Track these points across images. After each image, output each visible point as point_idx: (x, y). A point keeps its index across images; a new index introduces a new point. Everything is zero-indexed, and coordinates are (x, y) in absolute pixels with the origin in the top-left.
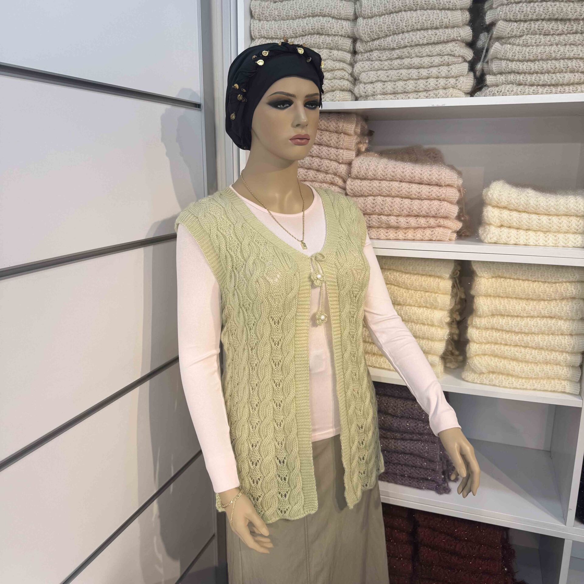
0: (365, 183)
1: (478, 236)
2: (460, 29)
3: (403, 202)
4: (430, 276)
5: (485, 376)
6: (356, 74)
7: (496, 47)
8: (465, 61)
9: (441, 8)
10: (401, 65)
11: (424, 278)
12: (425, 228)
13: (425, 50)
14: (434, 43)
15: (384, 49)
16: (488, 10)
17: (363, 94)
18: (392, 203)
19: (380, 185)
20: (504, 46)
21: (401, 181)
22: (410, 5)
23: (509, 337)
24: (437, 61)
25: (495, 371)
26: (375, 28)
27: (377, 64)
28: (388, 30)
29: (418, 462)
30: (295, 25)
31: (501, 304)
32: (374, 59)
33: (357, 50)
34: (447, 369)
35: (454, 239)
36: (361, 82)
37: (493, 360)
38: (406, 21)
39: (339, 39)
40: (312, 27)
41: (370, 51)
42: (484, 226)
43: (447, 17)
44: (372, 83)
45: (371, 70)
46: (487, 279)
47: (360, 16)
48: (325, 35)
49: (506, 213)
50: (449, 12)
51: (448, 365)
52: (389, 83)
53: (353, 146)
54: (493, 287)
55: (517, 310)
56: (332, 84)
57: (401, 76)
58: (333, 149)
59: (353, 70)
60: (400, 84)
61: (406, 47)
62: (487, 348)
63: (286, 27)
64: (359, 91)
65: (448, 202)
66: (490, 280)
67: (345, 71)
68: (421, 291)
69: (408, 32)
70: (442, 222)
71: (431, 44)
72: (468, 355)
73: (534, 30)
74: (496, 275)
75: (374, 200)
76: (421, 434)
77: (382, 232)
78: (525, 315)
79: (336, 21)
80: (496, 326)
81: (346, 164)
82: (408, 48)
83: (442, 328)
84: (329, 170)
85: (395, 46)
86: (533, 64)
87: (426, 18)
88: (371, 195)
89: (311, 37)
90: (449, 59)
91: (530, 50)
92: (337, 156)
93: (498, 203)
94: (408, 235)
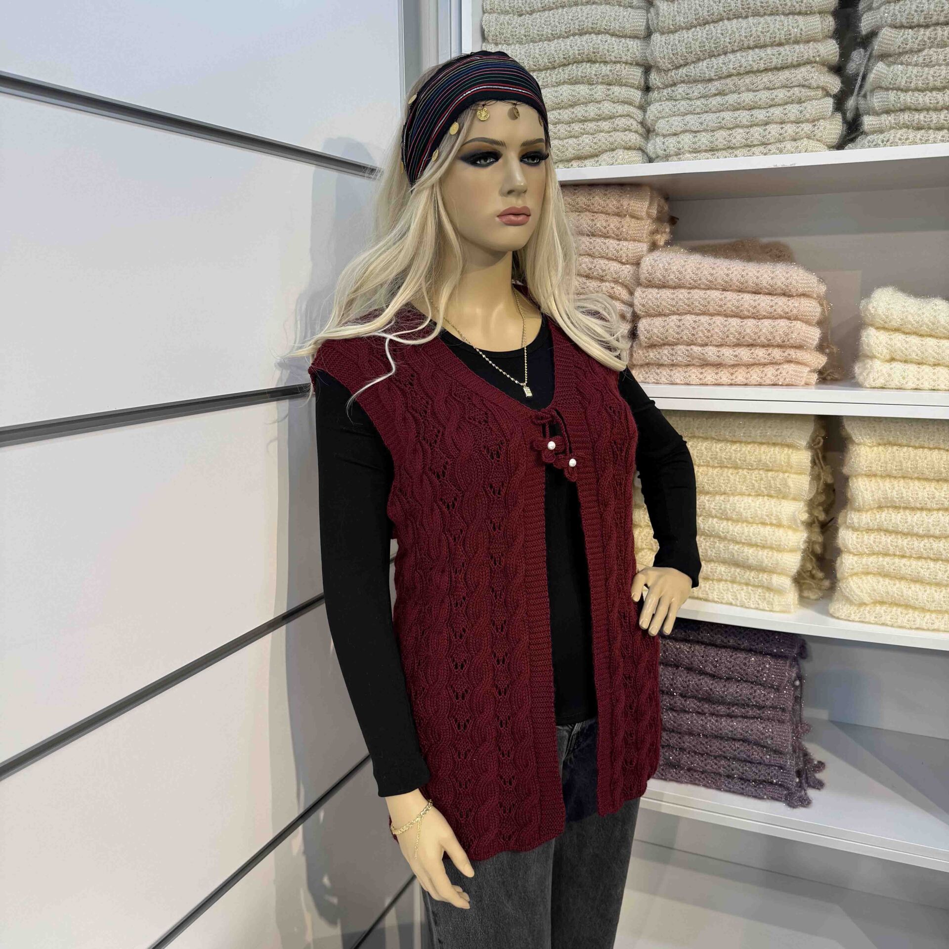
0: (666, 293)
1: (854, 377)
2: (819, 44)
3: (727, 323)
4: (774, 444)
5: (868, 608)
6: (649, 122)
7: (880, 68)
8: (828, 94)
9: (788, 12)
10: (722, 105)
11: (764, 448)
12: (765, 365)
13: (762, 79)
14: (777, 69)
15: (696, 81)
16: (864, 12)
17: (661, 153)
18: (710, 324)
19: (690, 296)
20: (892, 68)
21: (724, 290)
22: (737, 10)
23: (908, 544)
24: (781, 95)
25: (885, 600)
26: (682, 49)
27: (683, 105)
28: (701, 51)
29: (756, 754)
30: (552, 48)
31: (894, 488)
32: (679, 97)
33: (651, 84)
34: (803, 600)
35: (814, 383)
36: (657, 135)
37: (882, 582)
38: (730, 35)
39: (623, 67)
40: (579, 50)
41: (671, 86)
42: (864, 361)
43: (798, 26)
44: (675, 135)
45: (675, 115)
46: (870, 447)
47: (656, 31)
48: (601, 62)
49: (900, 337)
50: (800, 18)
51: (806, 594)
52: (704, 133)
53: (645, 236)
54: (879, 460)
55: (920, 499)
56: (611, 139)
57: (723, 122)
58: (611, 241)
59: (644, 115)
60: (721, 135)
61: (730, 76)
62: (872, 563)
63: (537, 51)
64: (655, 148)
65: (803, 321)
66: (875, 448)
67: (632, 117)
68: (760, 469)
69: (733, 51)
70: (793, 353)
71: (771, 70)
72: (839, 575)
73: (942, 40)
74: (885, 441)
75: (680, 320)
76: (760, 708)
77: (694, 373)
78: (935, 506)
79: (618, 40)
80: (885, 526)
81: (632, 264)
82: (735, 78)
83: (795, 530)
84: (606, 275)
85: (712, 75)
86: (941, 94)
87: (763, 28)
88: (674, 313)
89: (577, 67)
90: (800, 92)
91: (935, 73)
92: (618, 252)
93: (885, 322)
94: (736, 377)
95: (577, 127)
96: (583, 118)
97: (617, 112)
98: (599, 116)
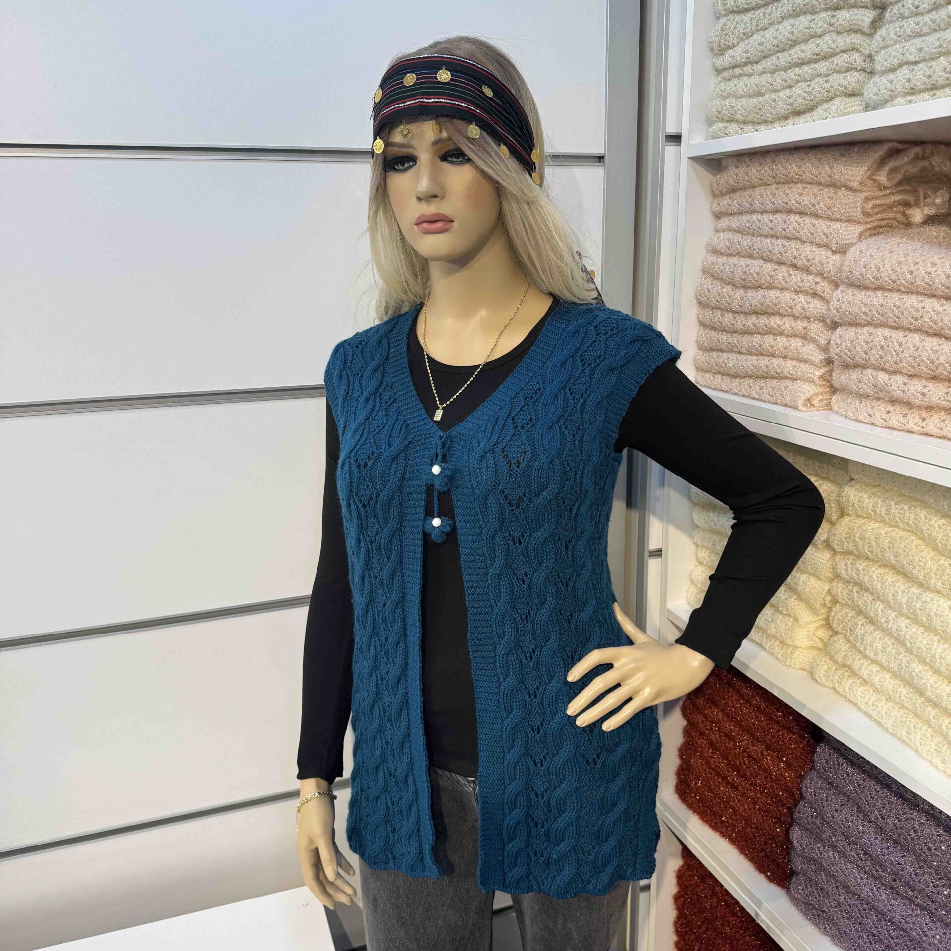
3: (922, 344)
18: (900, 344)
19: (885, 301)
21: (926, 295)
27: (910, 25)
44: (892, 70)
52: (921, 65)
56: (827, 86)
58: (821, 222)
67: (859, 51)
77: (881, 410)
84: (811, 266)
92: (827, 237)
94: (927, 425)
95: (792, 74)
96: (800, 61)
97: (837, 47)
98: (818, 55)
